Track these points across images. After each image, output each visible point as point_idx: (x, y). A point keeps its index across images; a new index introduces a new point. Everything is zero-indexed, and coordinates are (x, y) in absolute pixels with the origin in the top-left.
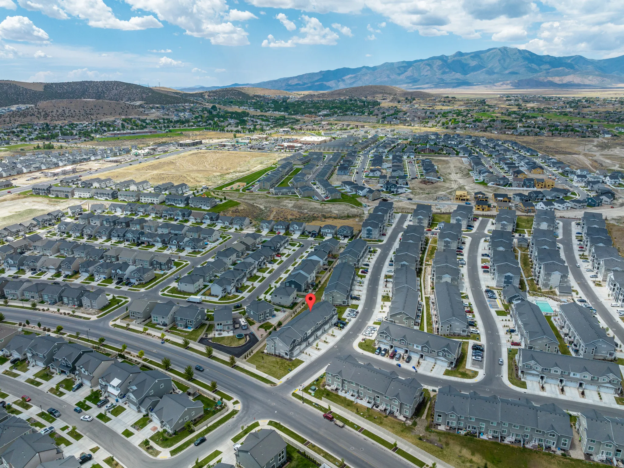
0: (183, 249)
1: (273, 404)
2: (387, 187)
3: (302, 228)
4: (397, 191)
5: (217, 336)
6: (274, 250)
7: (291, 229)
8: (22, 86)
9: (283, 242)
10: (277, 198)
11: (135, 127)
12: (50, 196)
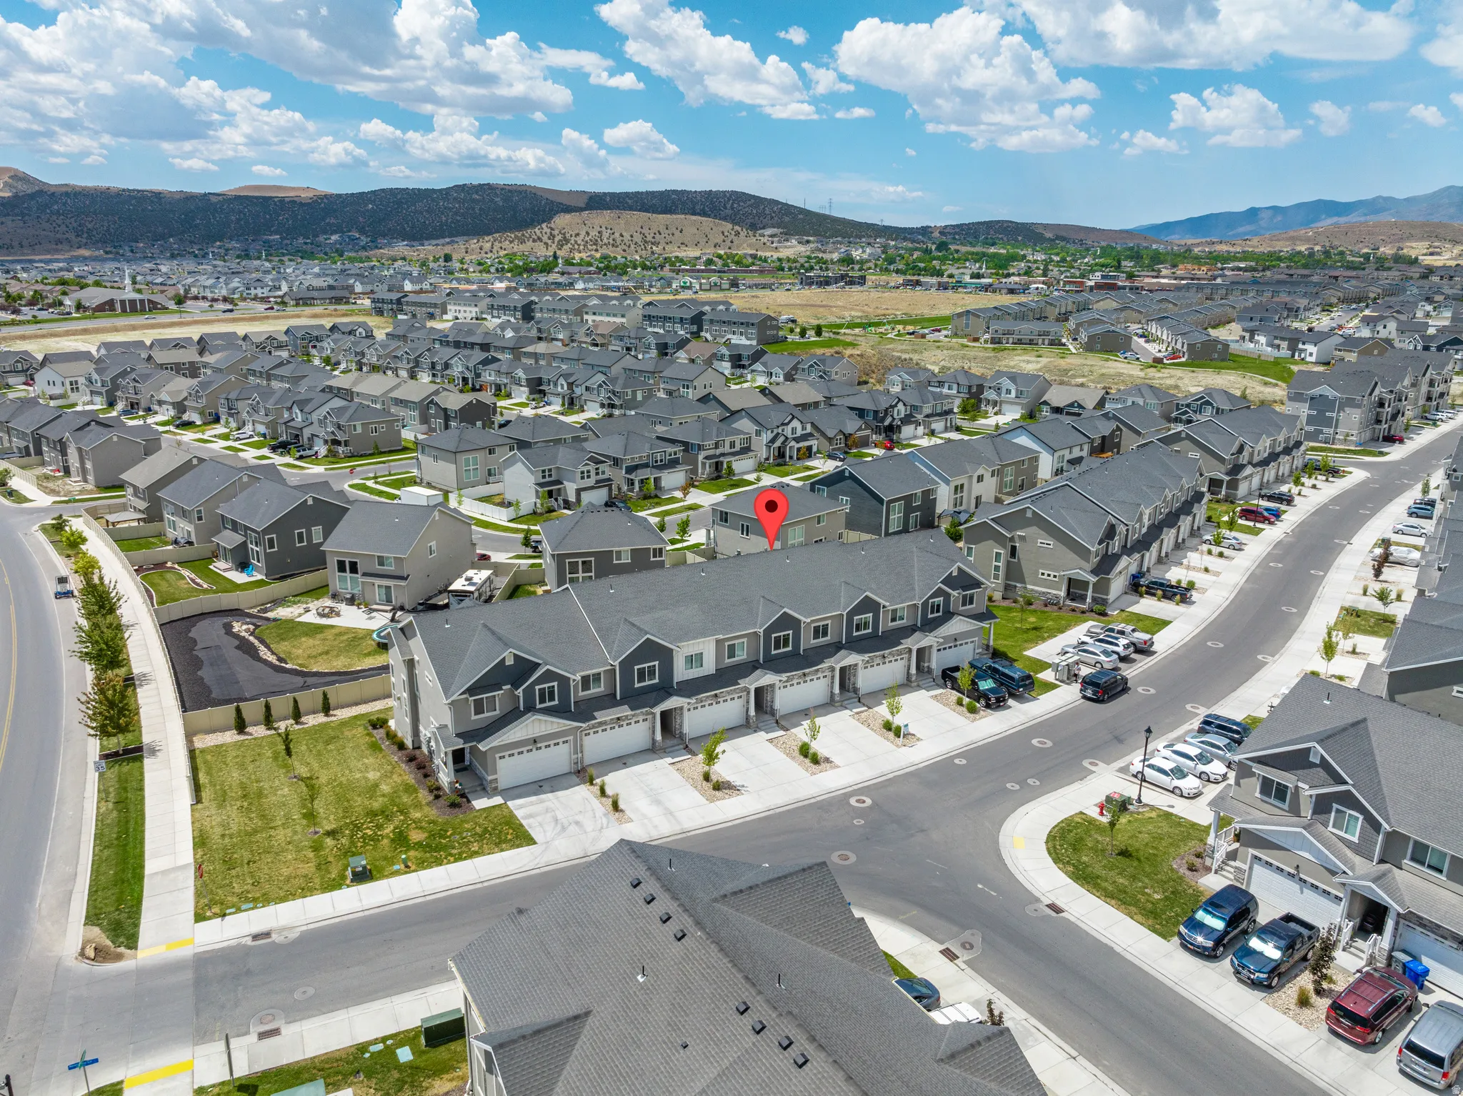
0: (582, 410)
3: (1029, 393)
7: (989, 393)
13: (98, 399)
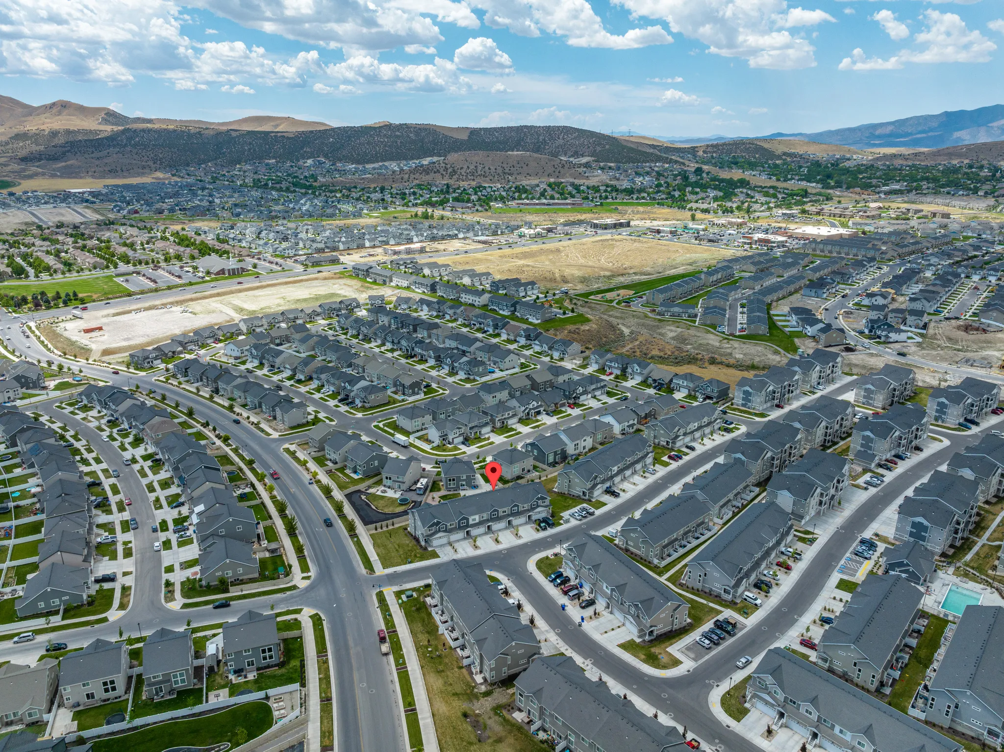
0: (457, 373)
1: (343, 595)
2: (873, 327)
3: (646, 372)
4: (887, 337)
5: (379, 493)
6: (568, 397)
7: (629, 370)
8: (442, 132)
9: (593, 387)
10: (659, 320)
11: (557, 196)
12: (368, 279)
13: (255, 361)
